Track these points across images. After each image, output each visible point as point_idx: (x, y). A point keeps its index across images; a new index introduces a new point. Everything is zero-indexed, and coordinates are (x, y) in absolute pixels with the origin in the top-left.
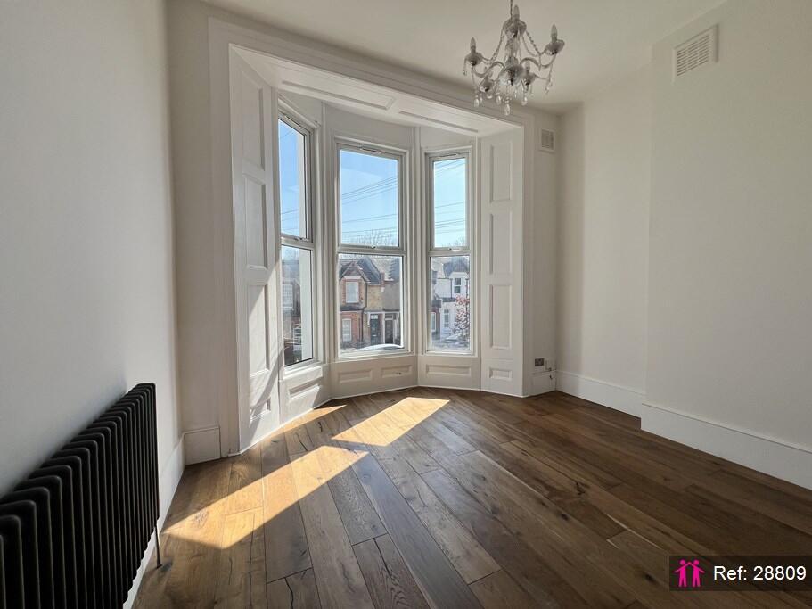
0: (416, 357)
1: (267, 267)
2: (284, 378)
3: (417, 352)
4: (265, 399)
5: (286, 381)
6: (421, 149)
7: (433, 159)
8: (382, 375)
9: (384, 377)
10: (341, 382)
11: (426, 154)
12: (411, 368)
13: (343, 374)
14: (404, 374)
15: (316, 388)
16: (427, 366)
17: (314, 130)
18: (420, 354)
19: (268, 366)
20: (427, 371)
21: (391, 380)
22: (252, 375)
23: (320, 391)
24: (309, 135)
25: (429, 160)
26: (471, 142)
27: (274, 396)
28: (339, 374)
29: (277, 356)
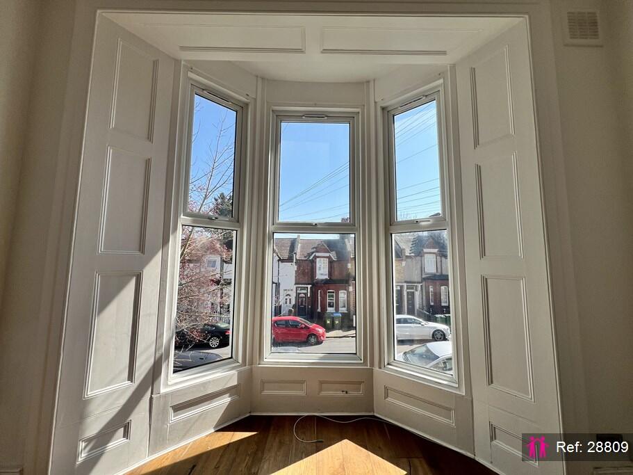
0: (371, 372)
1: (143, 252)
2: (163, 390)
3: (372, 364)
4: (121, 422)
5: (166, 395)
6: (375, 103)
7: (393, 113)
8: (321, 390)
9: (323, 393)
10: (266, 392)
11: (383, 109)
12: (362, 386)
13: (269, 382)
14: (353, 394)
15: (226, 400)
16: (386, 388)
17: (247, 104)
18: (376, 369)
19: (131, 377)
20: (386, 396)
21: (333, 401)
22: (90, 393)
23: (230, 403)
24: (241, 110)
25: (388, 115)
26: (441, 75)
27: (139, 417)
28: (263, 383)
29: (152, 361)
